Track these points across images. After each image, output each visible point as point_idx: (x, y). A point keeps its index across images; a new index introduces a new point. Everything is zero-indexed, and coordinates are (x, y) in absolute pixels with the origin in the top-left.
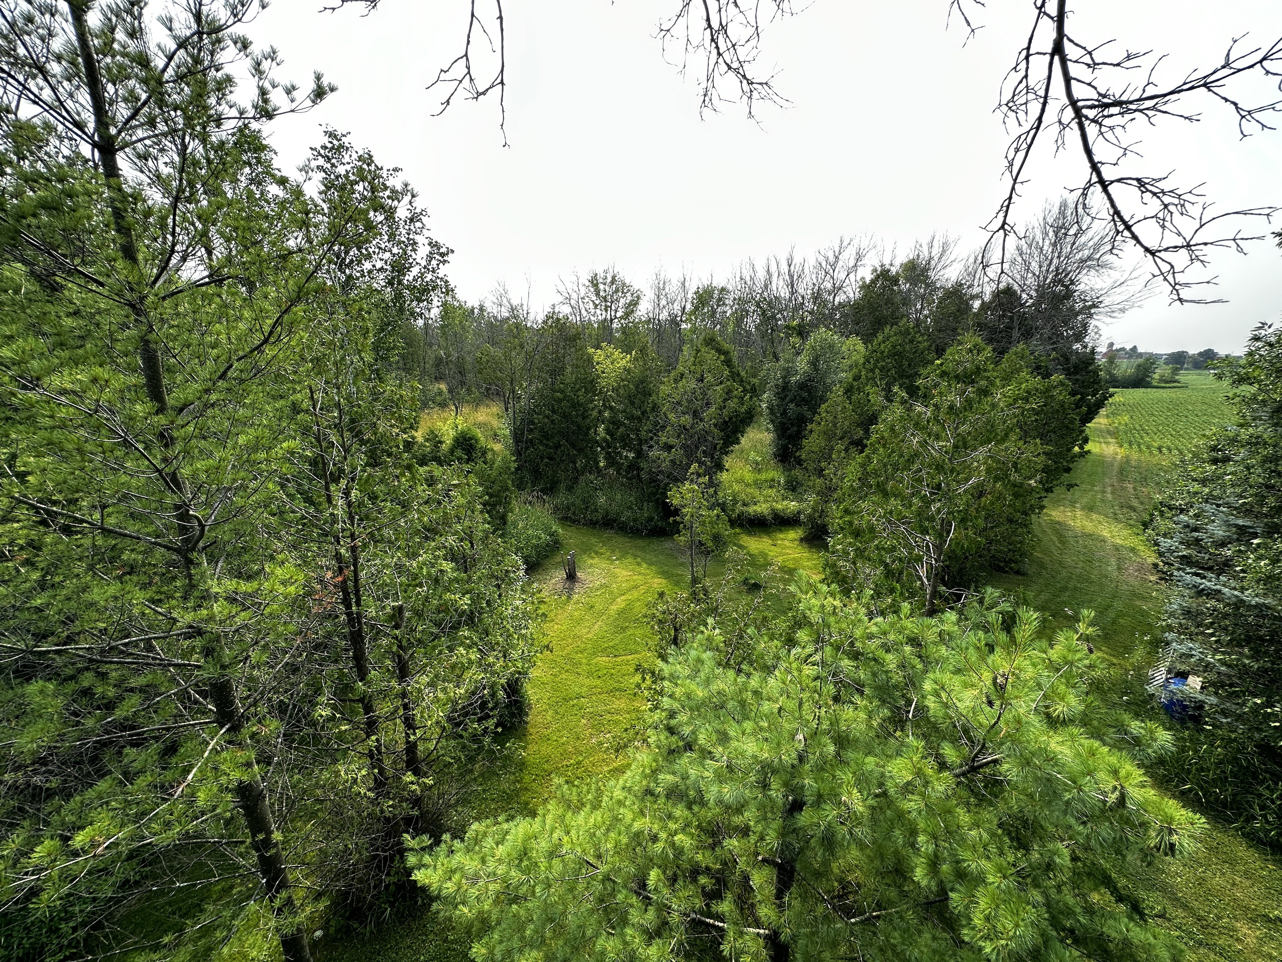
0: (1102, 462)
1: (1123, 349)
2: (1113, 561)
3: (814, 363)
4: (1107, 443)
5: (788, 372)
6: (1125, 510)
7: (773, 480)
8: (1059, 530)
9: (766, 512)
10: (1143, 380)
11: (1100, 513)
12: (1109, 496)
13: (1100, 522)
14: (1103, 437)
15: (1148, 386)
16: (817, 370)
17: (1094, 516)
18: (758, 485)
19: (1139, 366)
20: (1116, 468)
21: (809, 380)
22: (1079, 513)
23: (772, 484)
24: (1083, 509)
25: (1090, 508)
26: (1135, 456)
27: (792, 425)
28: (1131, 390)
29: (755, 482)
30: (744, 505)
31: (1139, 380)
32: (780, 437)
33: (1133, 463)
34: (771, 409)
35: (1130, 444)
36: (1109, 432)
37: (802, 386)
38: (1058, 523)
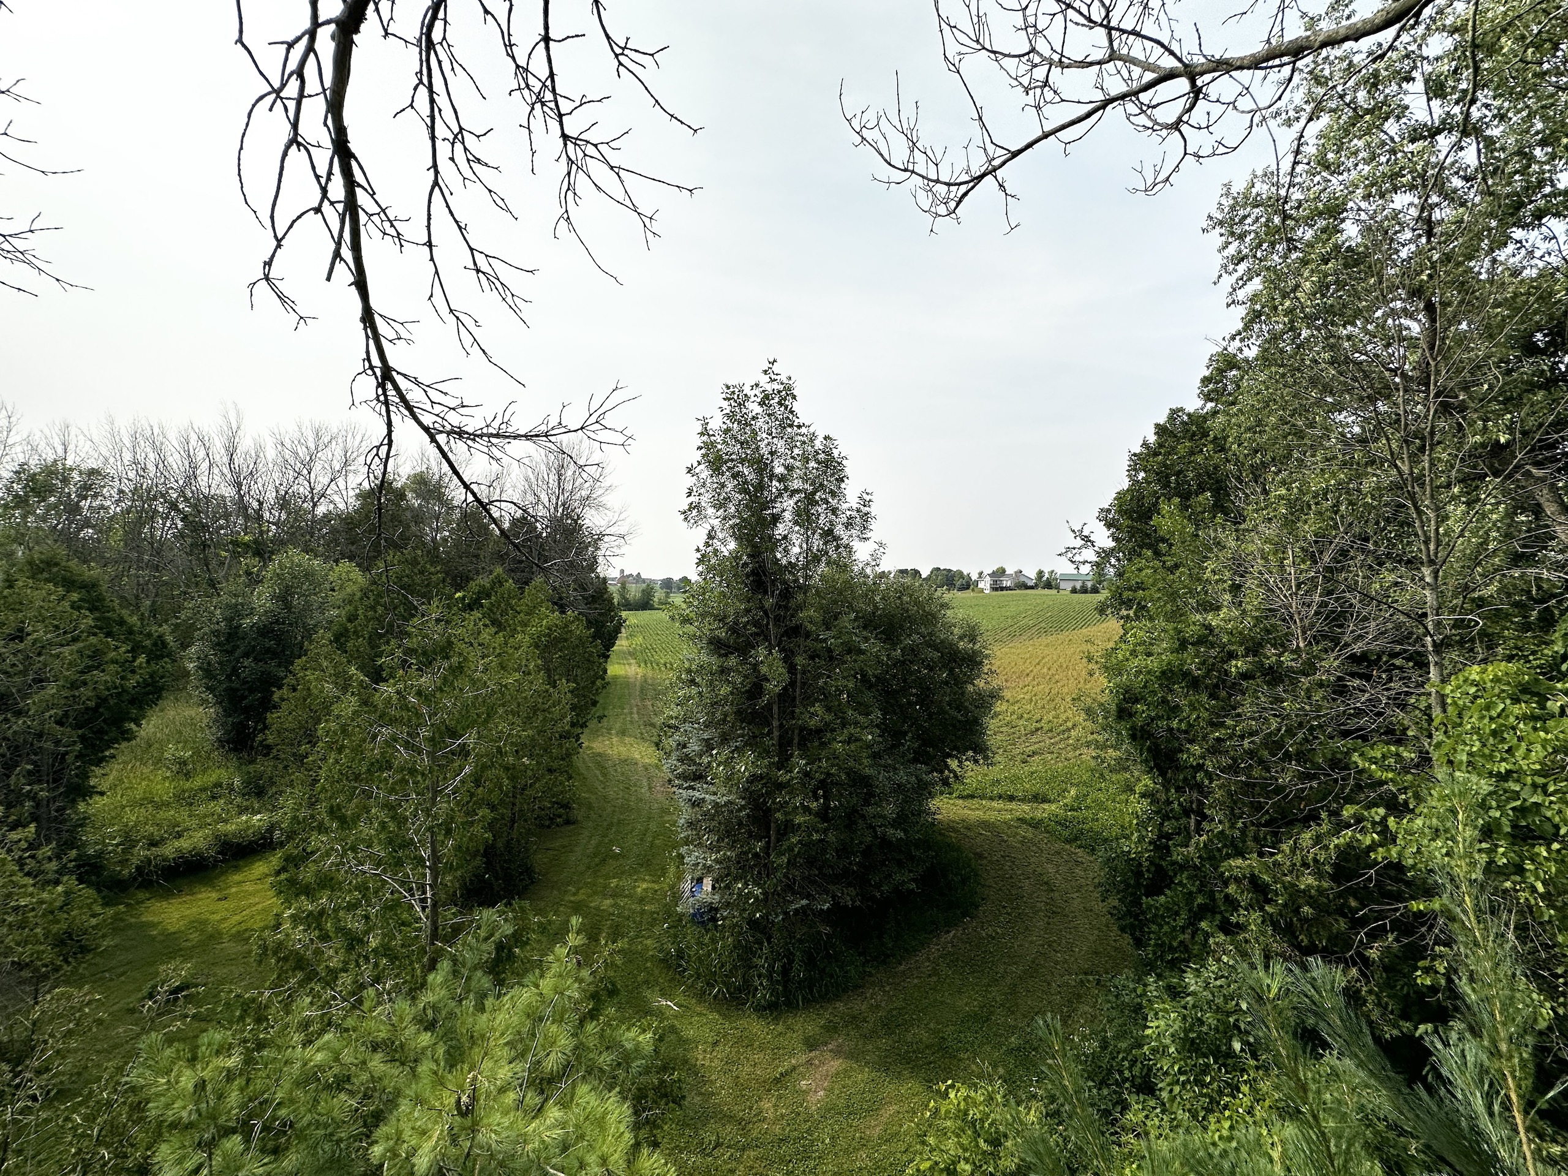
0: (626, 683)
1: (631, 575)
2: (645, 783)
3: (284, 598)
4: (630, 664)
5: (235, 612)
6: (648, 728)
7: (218, 785)
8: (600, 760)
9: (202, 845)
10: (647, 603)
11: (630, 736)
12: (636, 716)
13: (632, 745)
14: (626, 659)
15: (652, 608)
16: (288, 606)
17: (627, 740)
18: (186, 800)
19: (643, 591)
20: (638, 688)
21: (277, 622)
22: (615, 740)
23: (214, 792)
24: (617, 734)
25: (623, 733)
26: (650, 674)
27: (252, 691)
28: (641, 612)
29: (179, 798)
30: (153, 843)
31: (645, 604)
32: (227, 713)
33: (650, 681)
34: (207, 671)
35: (646, 664)
36: (629, 653)
37: (264, 631)
38: (600, 755)
